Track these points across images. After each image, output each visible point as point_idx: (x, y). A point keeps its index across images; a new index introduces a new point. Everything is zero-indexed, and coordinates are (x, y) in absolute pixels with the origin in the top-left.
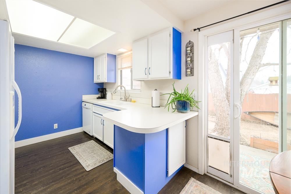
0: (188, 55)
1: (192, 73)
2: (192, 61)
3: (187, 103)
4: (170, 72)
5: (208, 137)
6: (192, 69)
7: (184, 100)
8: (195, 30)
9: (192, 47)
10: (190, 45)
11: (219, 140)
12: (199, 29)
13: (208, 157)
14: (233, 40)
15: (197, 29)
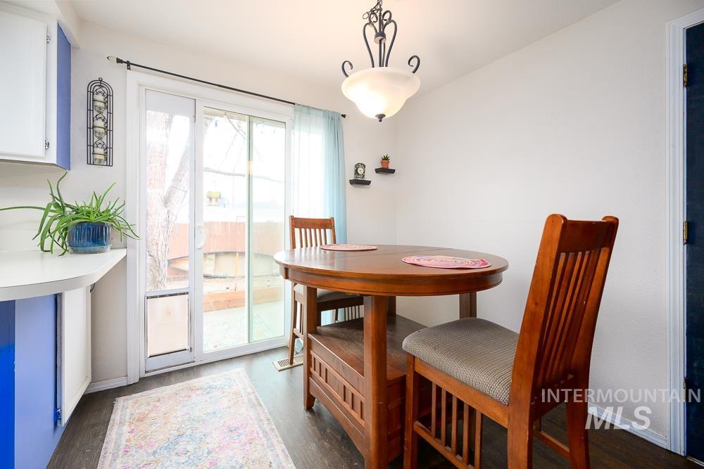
0: (95, 113)
1: (108, 160)
2: (108, 130)
3: (106, 228)
4: (48, 144)
5: (148, 298)
6: (108, 150)
7: (100, 219)
8: (119, 61)
9: (108, 97)
10: (100, 90)
11: (171, 295)
12: (128, 64)
13: (146, 341)
14: (195, 117)
15: (125, 62)
